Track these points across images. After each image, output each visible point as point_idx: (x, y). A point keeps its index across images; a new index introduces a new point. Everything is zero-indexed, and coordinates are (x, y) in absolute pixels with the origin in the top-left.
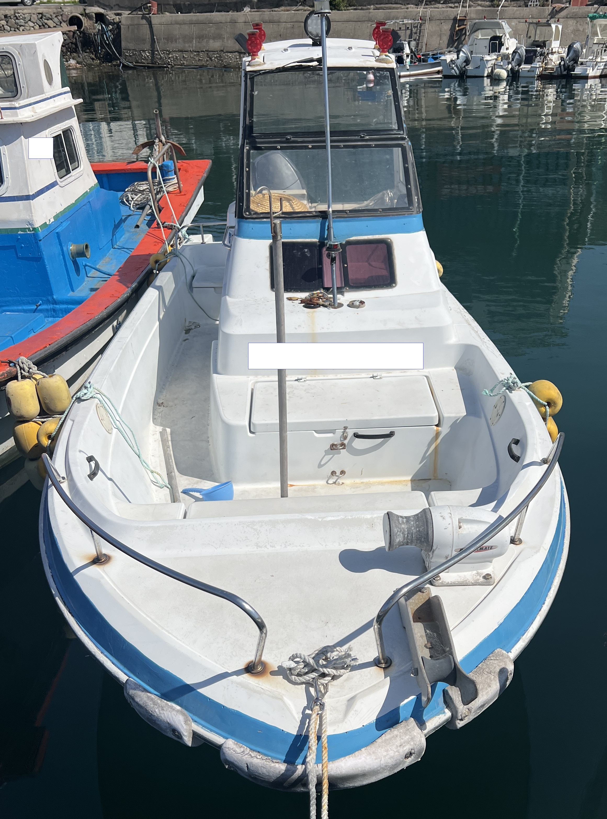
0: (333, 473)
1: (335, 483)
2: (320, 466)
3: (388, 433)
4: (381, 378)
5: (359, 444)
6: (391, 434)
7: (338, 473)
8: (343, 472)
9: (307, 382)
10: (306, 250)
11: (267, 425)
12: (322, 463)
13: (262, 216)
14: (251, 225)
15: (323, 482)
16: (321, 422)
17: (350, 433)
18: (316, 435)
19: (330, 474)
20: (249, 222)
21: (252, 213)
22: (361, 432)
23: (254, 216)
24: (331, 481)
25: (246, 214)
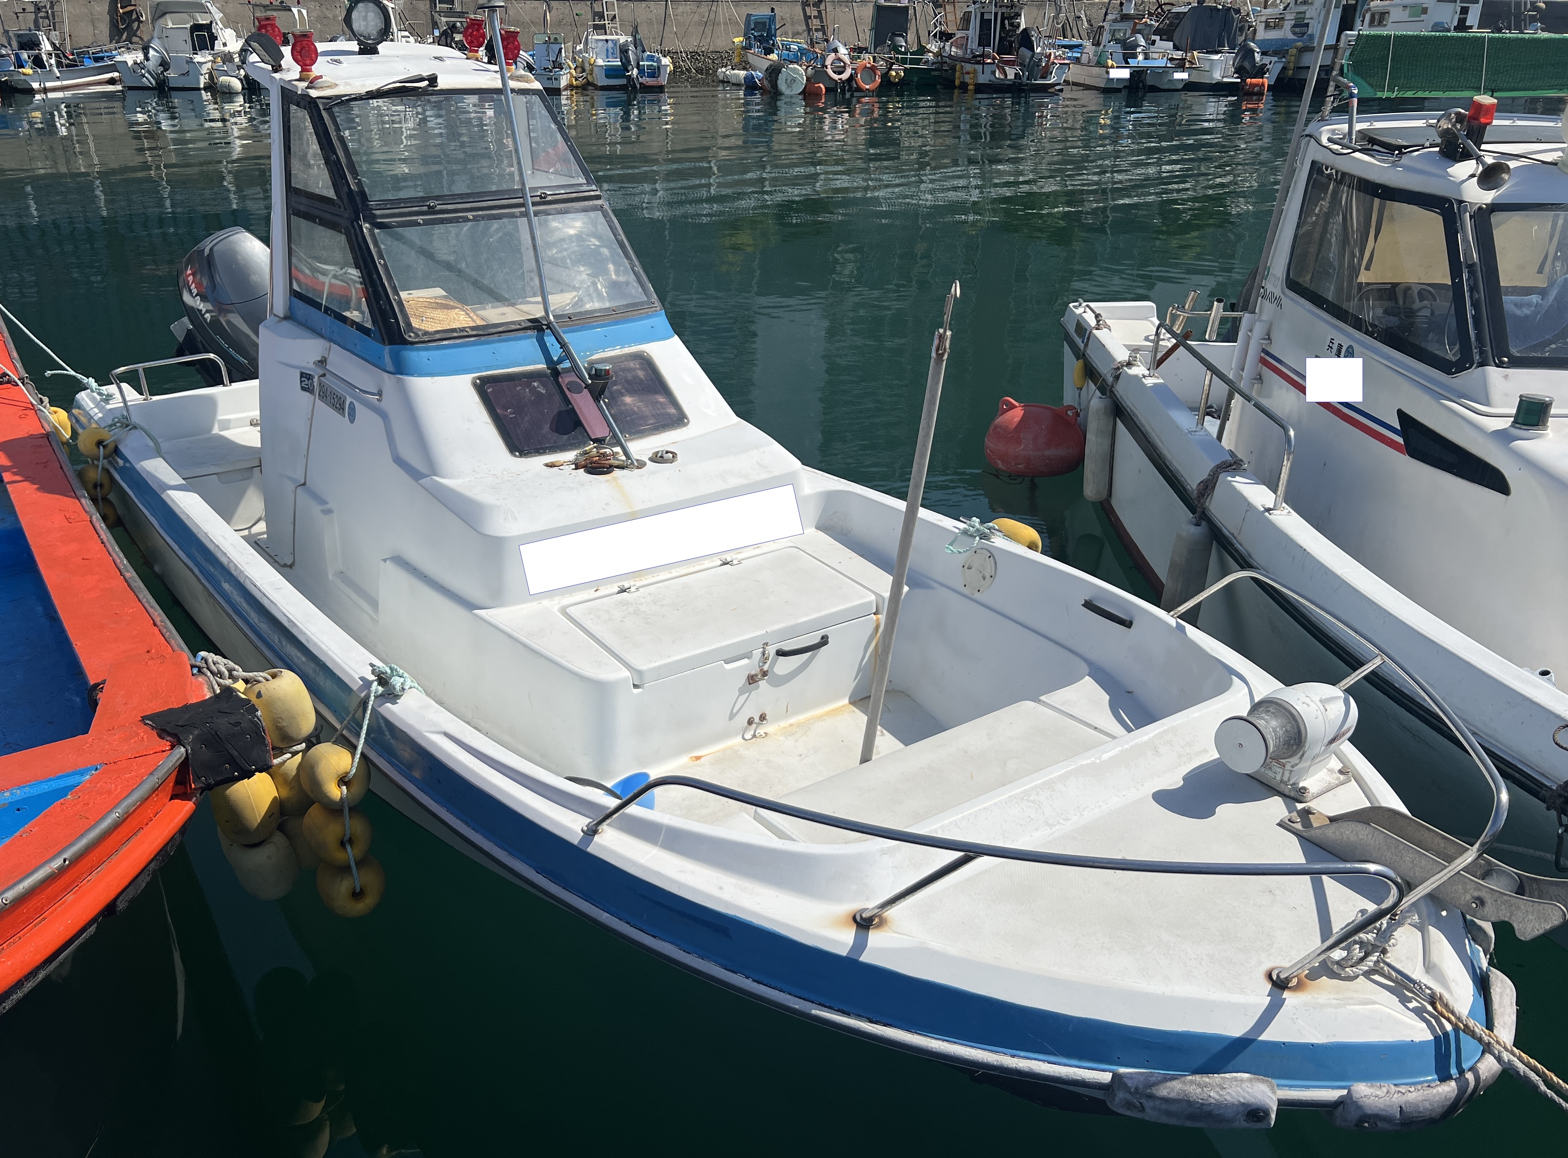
0: (750, 722)
1: (754, 736)
2: (732, 716)
3: (817, 640)
4: (740, 562)
5: (785, 665)
6: (824, 641)
7: (757, 720)
8: (763, 718)
9: (641, 590)
10: (536, 384)
11: (660, 667)
12: (735, 711)
13: (438, 336)
14: (423, 354)
15: (739, 739)
16: (734, 644)
17: (771, 650)
18: (728, 667)
19: (746, 724)
20: (418, 349)
21: (420, 333)
22: (787, 646)
23: (426, 338)
24: (748, 736)
25: (410, 336)
